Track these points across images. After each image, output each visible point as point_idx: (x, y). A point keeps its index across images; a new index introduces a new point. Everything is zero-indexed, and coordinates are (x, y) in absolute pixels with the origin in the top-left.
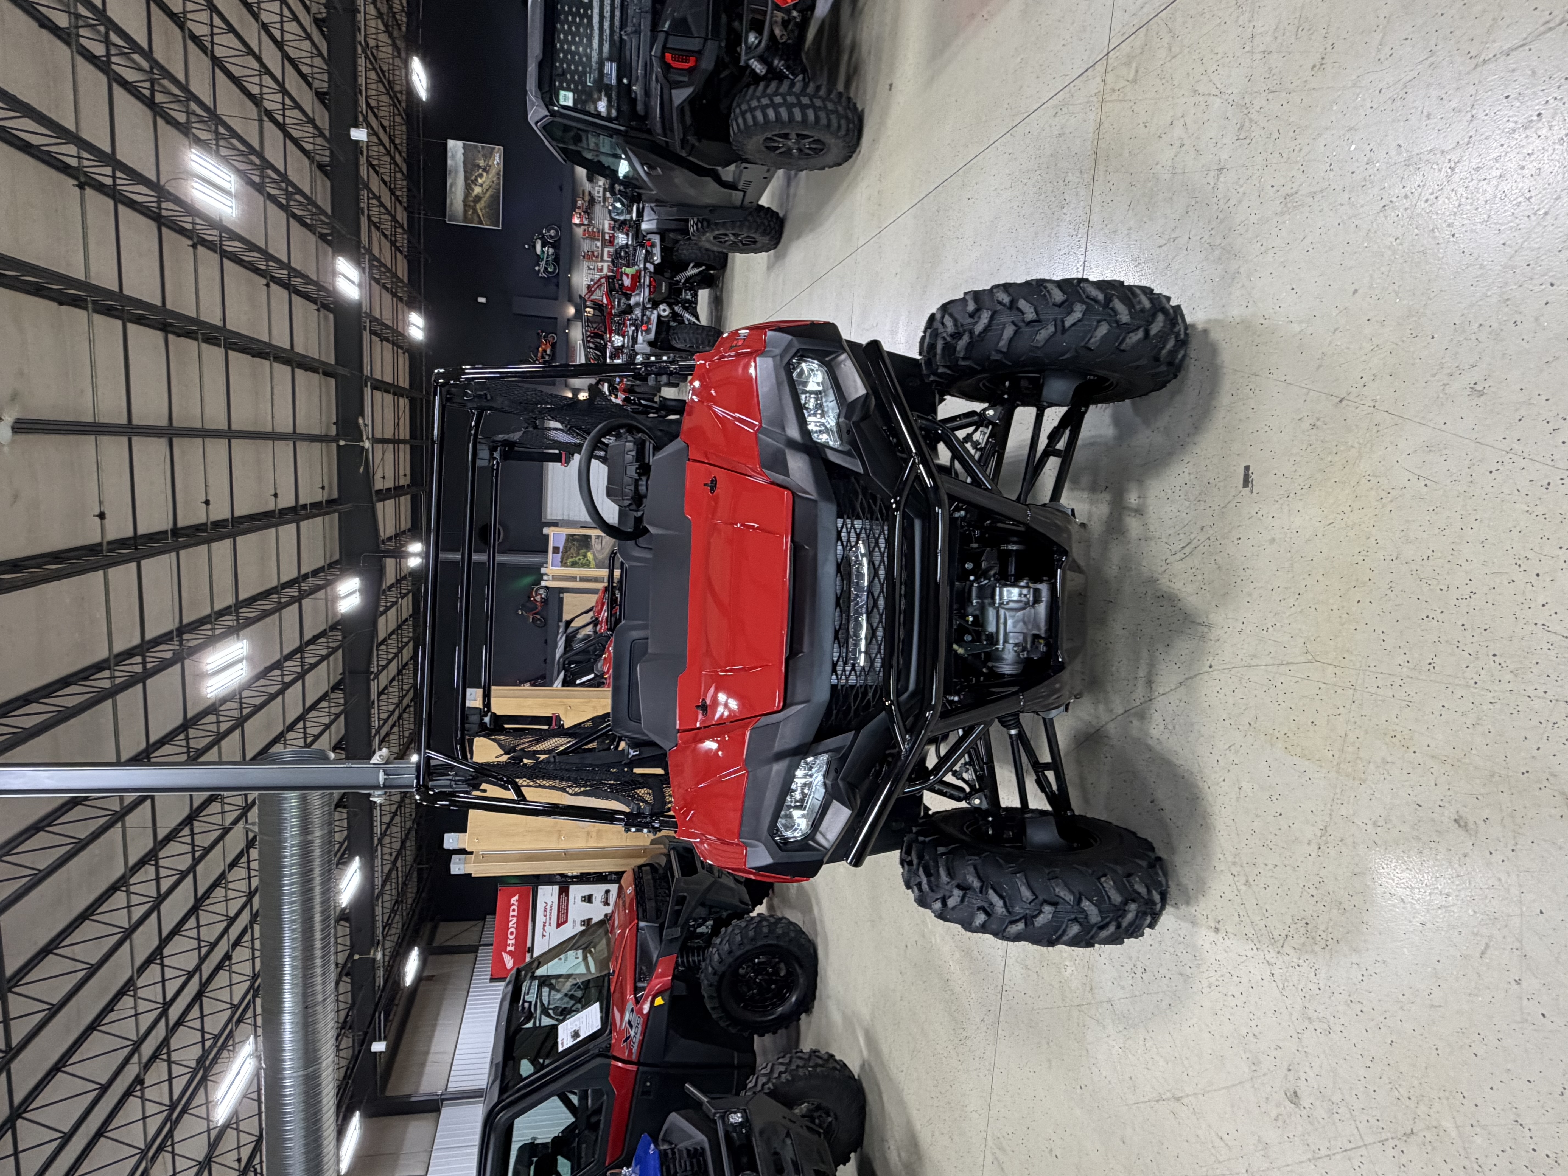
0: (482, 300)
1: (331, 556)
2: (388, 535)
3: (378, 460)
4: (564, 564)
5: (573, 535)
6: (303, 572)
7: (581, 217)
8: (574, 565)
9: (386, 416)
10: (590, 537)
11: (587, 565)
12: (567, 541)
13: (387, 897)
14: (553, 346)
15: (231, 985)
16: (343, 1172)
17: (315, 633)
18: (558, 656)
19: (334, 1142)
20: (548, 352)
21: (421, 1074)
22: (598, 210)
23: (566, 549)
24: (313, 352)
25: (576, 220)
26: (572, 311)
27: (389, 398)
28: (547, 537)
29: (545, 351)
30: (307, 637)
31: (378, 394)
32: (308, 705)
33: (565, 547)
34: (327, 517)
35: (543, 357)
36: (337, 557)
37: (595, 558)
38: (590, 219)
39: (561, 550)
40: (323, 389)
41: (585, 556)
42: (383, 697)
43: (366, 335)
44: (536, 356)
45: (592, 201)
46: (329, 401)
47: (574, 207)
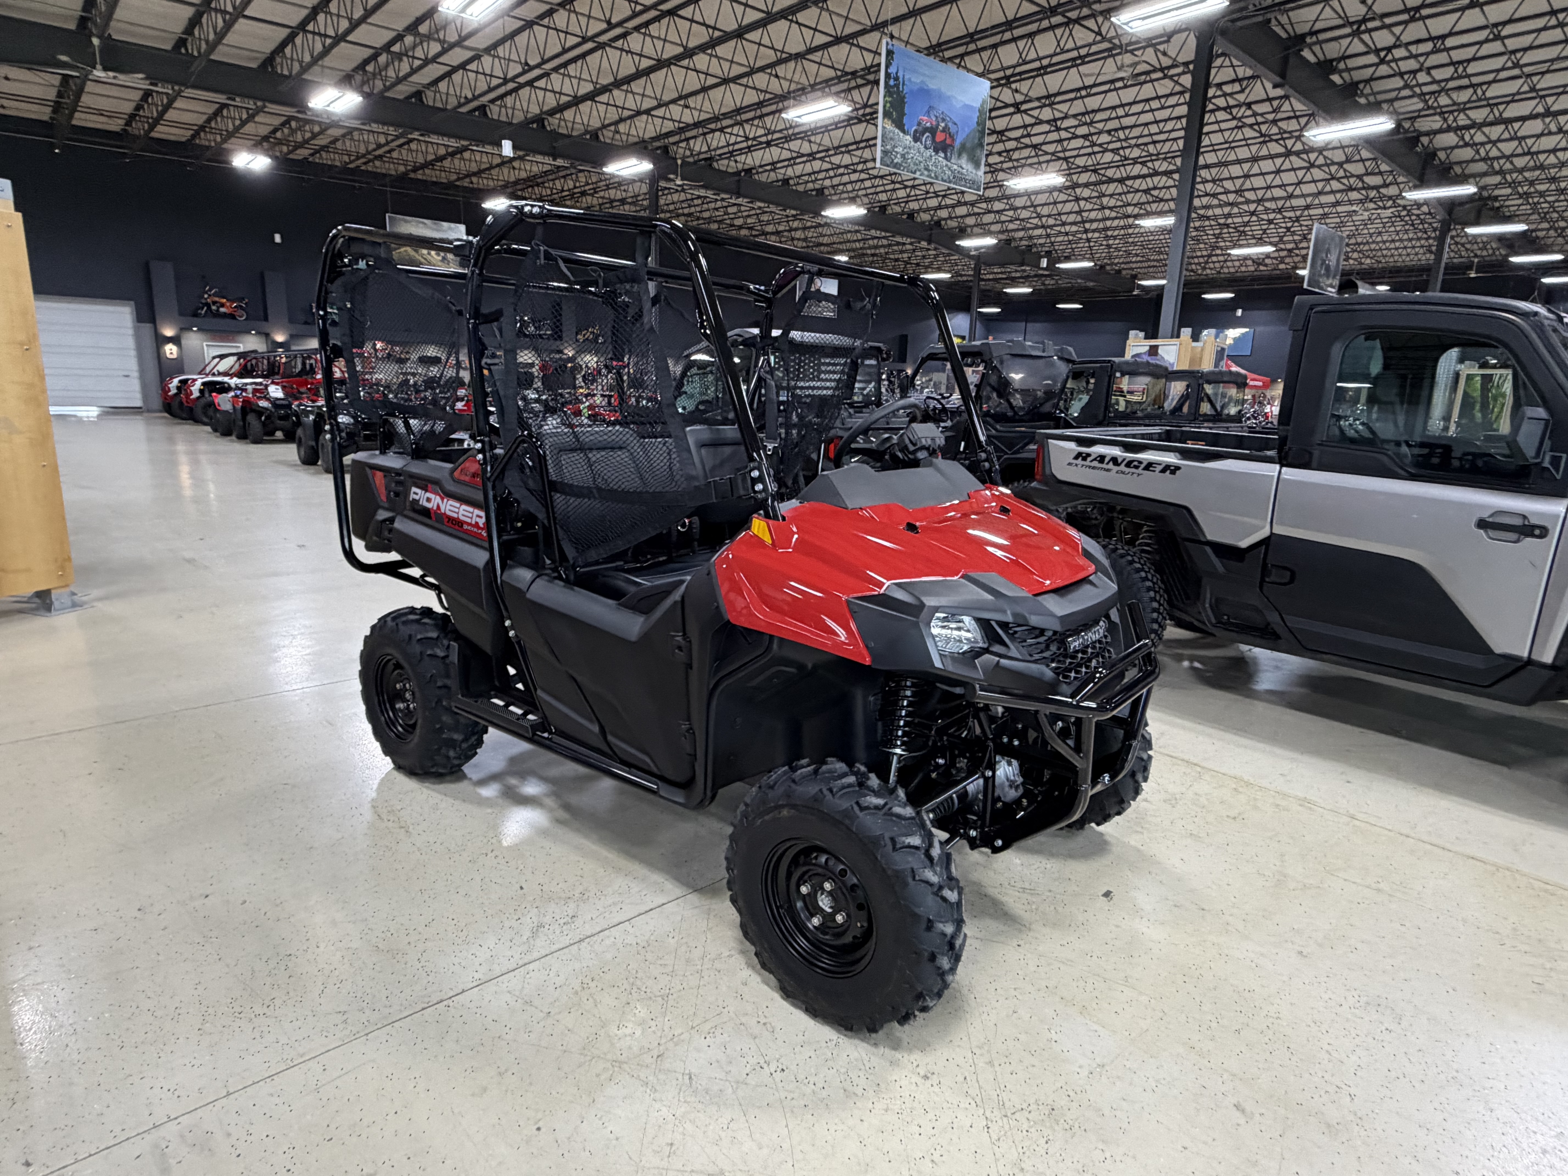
0: (278, 238)
3: (48, 76)
7: (383, 350)
9: (99, 98)
14: (232, 316)
20: (222, 310)
22: (394, 367)
24: (230, 38)
25: (379, 345)
26: (280, 338)
27: (128, 108)
29: (223, 305)
31: (137, 96)
35: (214, 303)
38: (383, 359)
40: (163, 34)
43: (222, 98)
44: (215, 295)
45: (401, 361)
46: (143, 36)
47: (393, 343)
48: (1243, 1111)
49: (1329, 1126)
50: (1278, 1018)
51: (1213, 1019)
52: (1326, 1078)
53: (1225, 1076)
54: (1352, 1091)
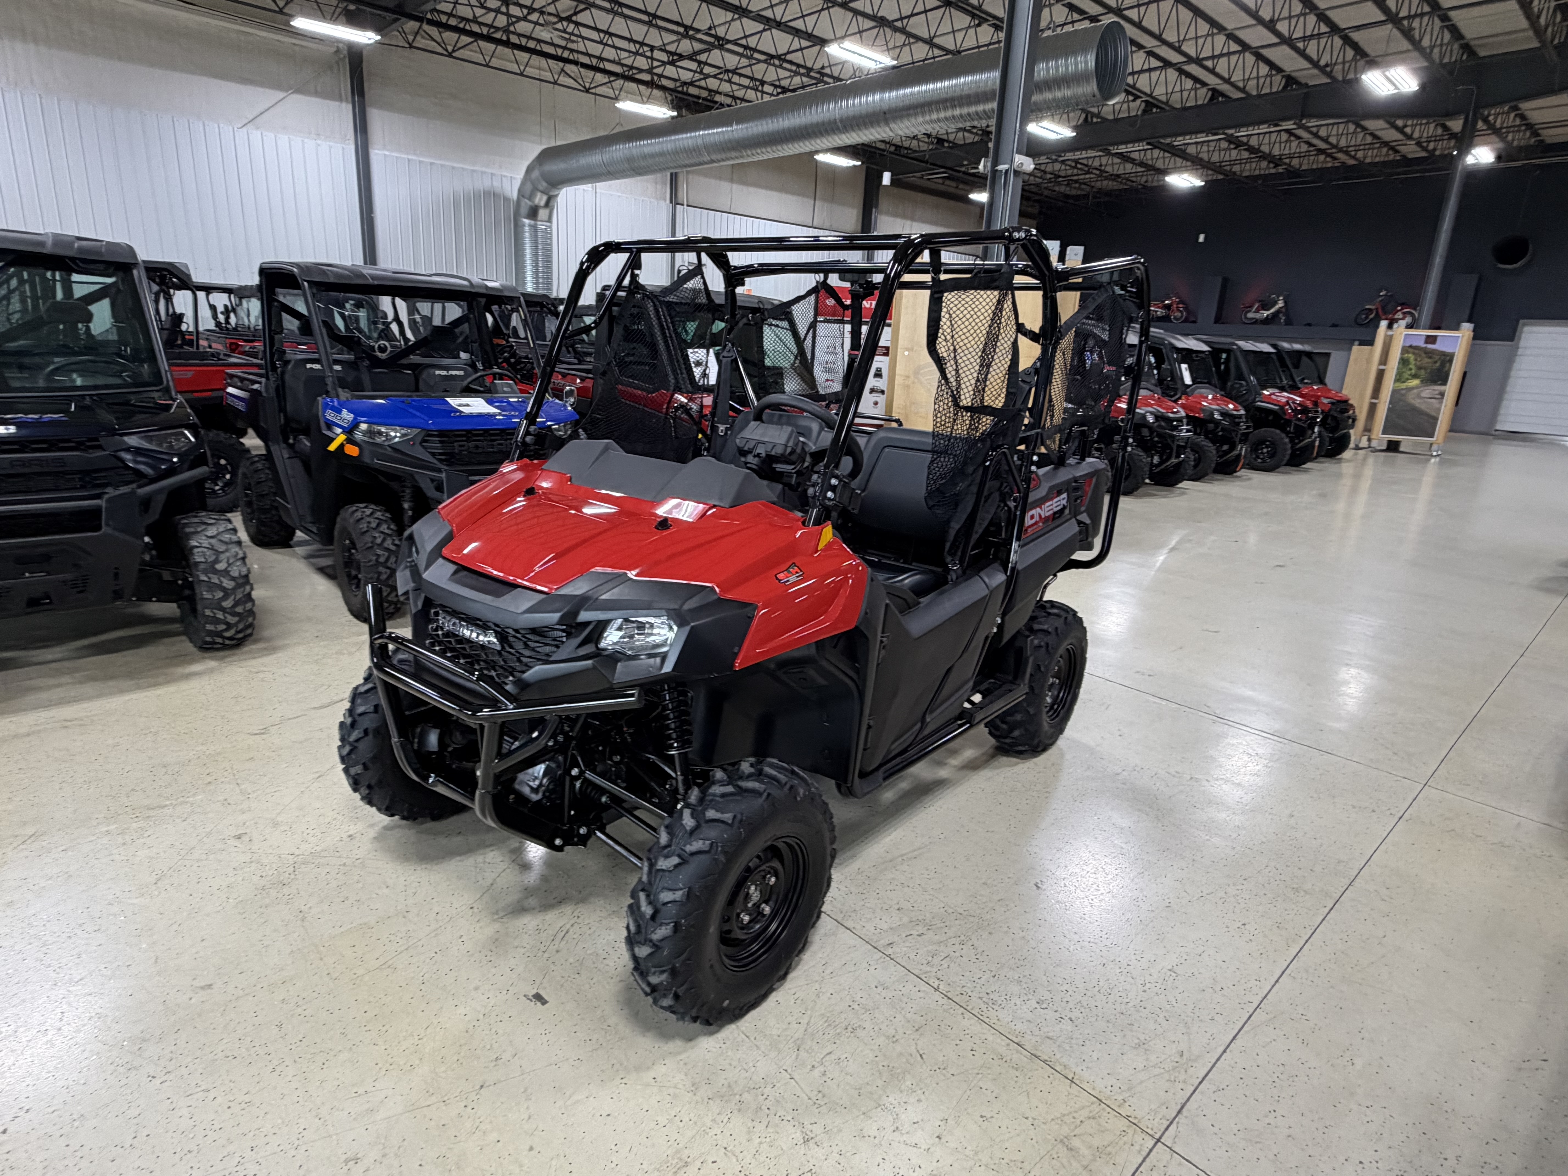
1: (1480, 46)
2: (1528, 114)
4: (1405, 350)
5: (1451, 361)
6: (1452, 14)
8: (1404, 362)
10: (1444, 381)
11: (1399, 379)
12: (1444, 354)
13: (1104, 160)
15: (953, 32)
16: (816, 157)
17: (1362, 44)
18: (1241, 343)
19: (830, 146)
21: (895, 215)
23: (1429, 353)
28: (1456, 328)
30: (1355, 36)
32: (1264, 52)
33: (1433, 352)
34: (1531, 33)
36: (1482, 53)
37: (1410, 389)
39: (1430, 346)
41: (1415, 376)
42: (1284, 136)
48: (203, 988)
49: (144, 1040)
50: (274, 1070)
51: (306, 1013)
52: (183, 1069)
53: (241, 993)
54: (157, 1081)
